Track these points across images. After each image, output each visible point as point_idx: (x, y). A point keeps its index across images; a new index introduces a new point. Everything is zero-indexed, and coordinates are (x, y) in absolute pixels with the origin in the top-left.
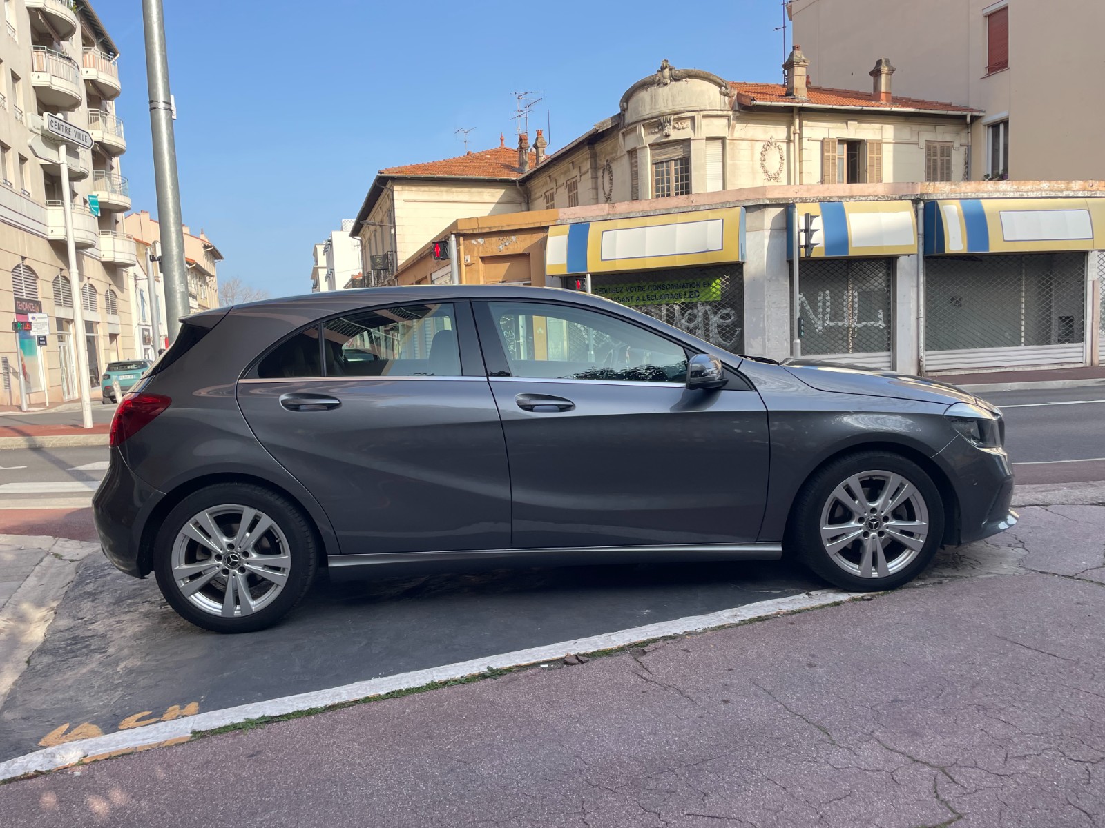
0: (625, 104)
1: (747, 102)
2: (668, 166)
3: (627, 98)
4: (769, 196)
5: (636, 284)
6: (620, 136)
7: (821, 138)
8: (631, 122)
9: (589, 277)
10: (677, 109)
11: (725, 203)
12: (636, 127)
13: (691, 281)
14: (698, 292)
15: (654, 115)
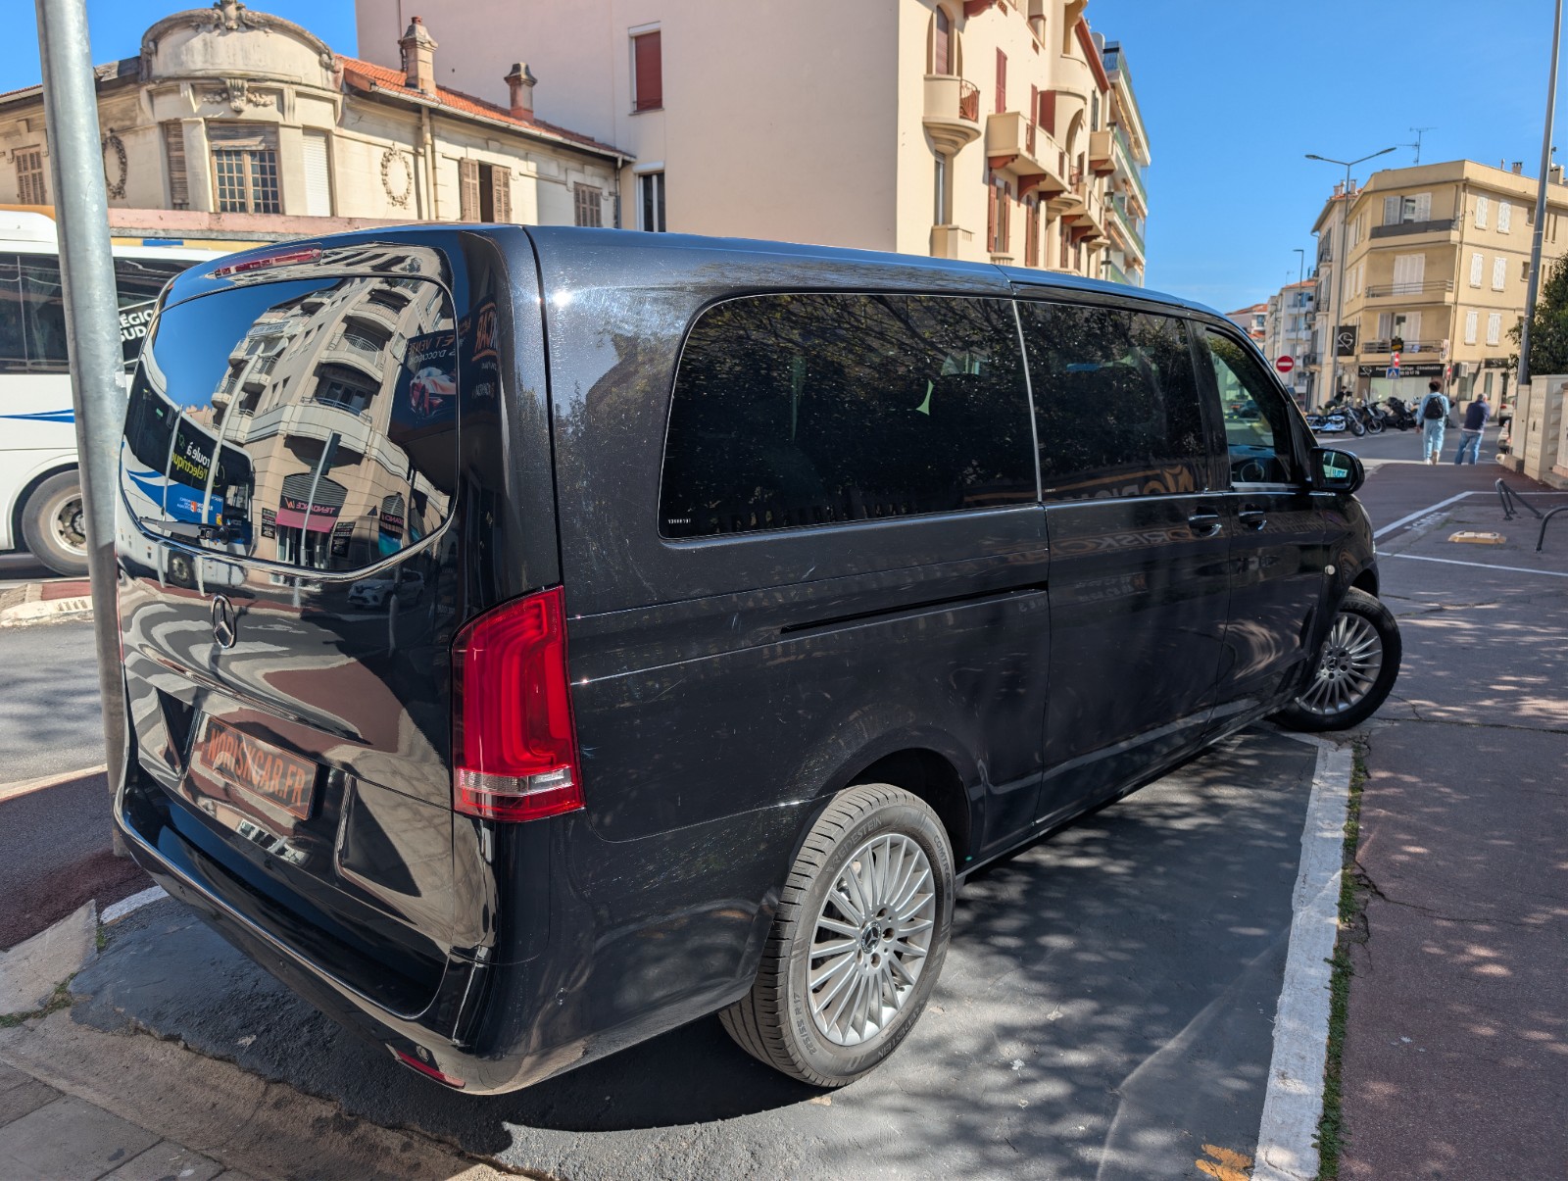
0: (152, 45)
1: (365, 86)
2: (239, 160)
3: (155, 36)
6: (143, 95)
7: (458, 158)
8: (165, 74)
10: (253, 74)
12: (178, 86)
15: (212, 73)
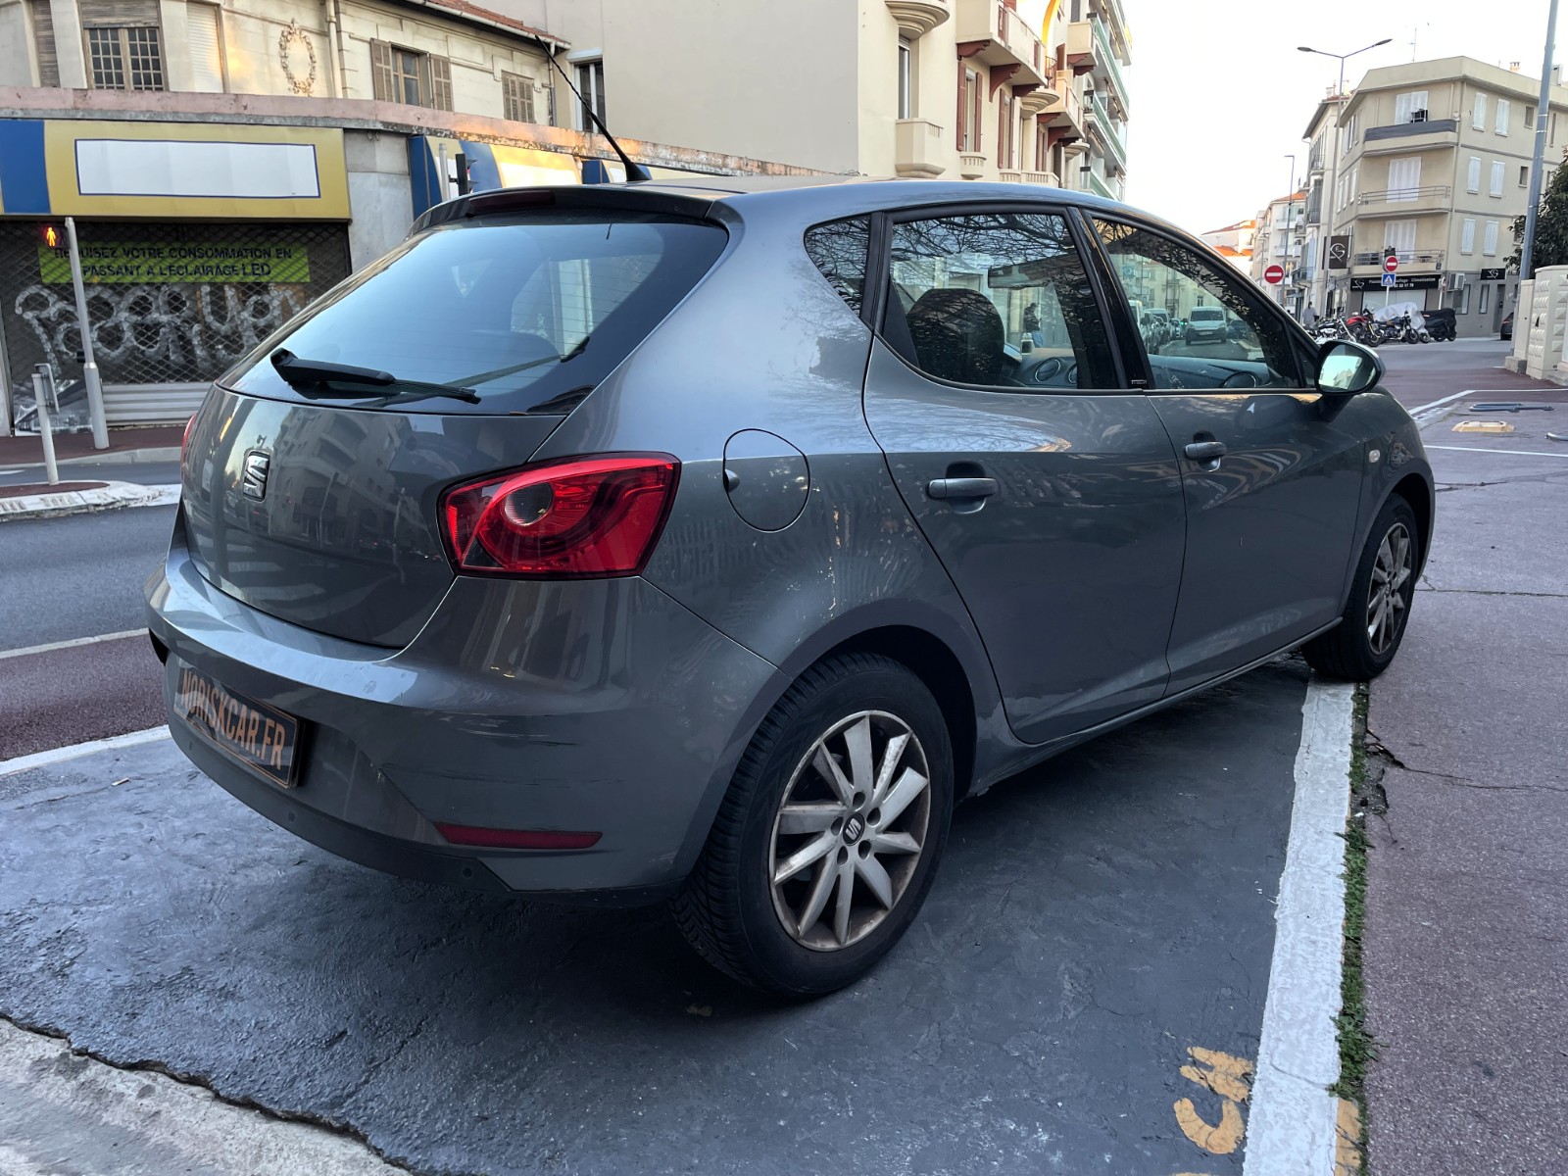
2: (115, 38)
4: (381, 118)
5: (145, 245)
7: (368, 39)
9: (70, 224)
11: (310, 118)
13: (252, 245)
14: (268, 266)
